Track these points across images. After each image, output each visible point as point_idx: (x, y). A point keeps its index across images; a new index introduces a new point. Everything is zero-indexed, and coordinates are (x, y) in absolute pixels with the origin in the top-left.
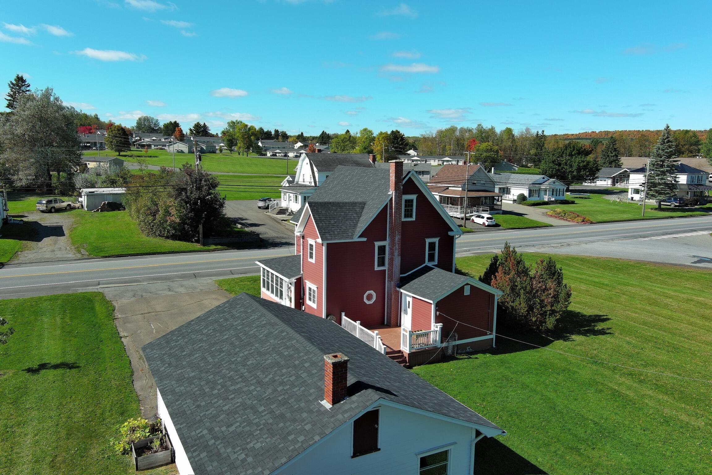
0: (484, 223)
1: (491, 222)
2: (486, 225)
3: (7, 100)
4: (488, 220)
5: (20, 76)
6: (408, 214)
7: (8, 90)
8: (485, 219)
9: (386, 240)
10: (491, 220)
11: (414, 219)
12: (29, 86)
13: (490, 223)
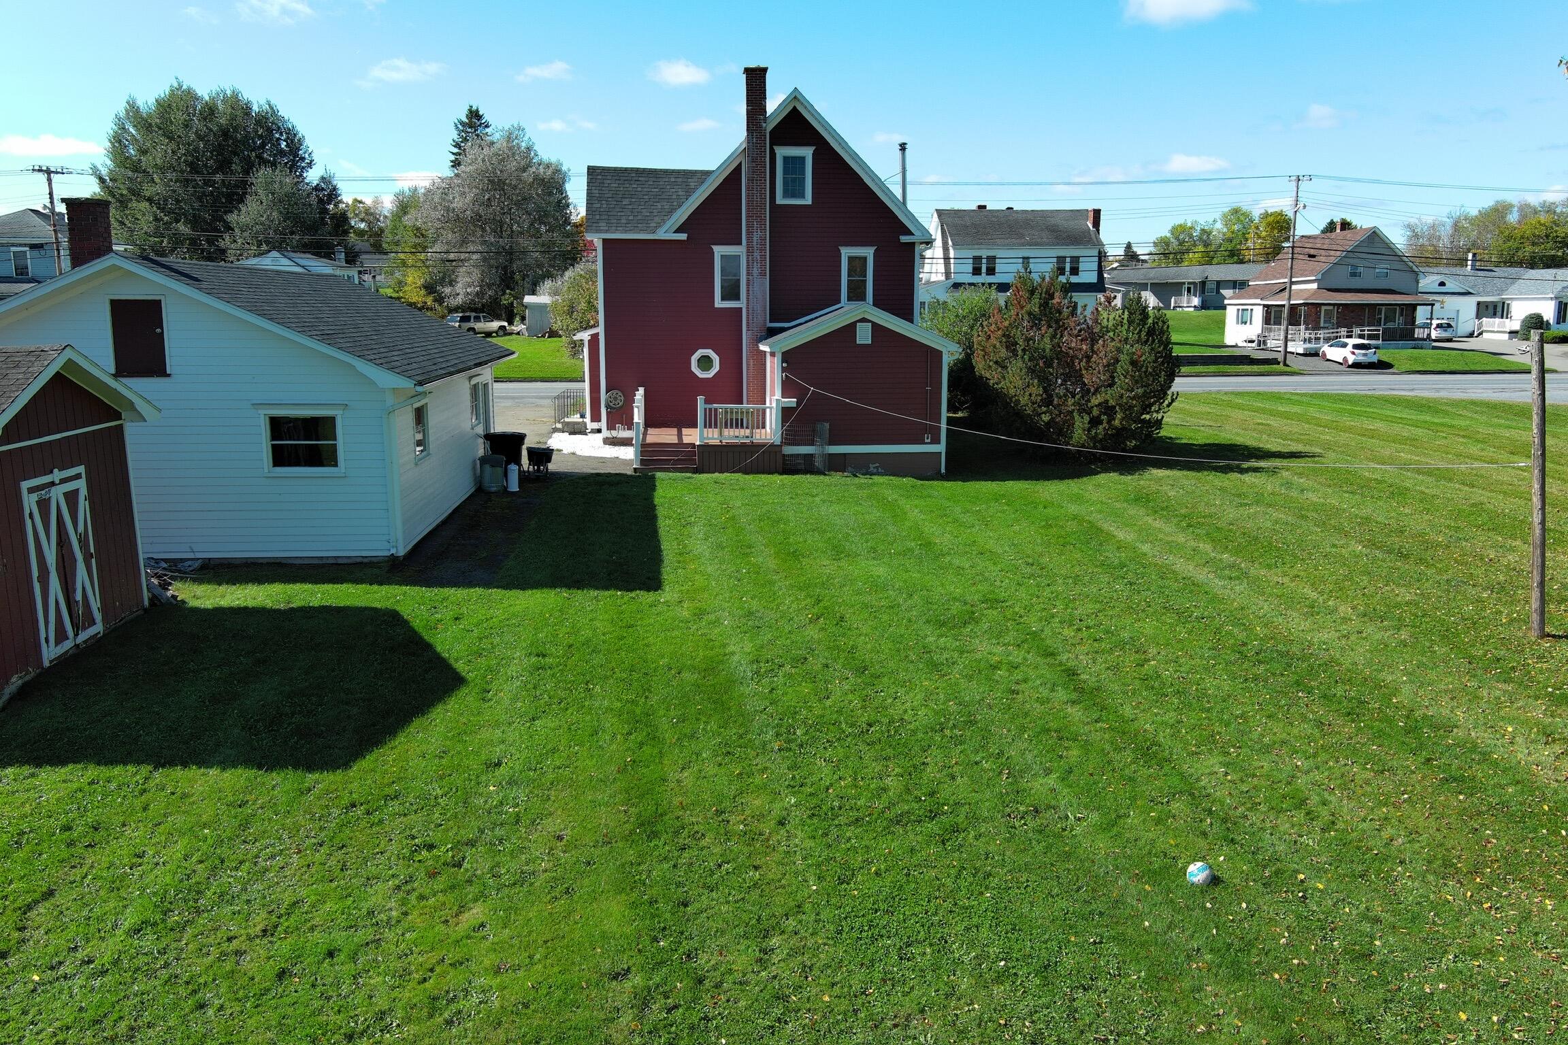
0: (1345, 359)
1: (1365, 355)
2: (1350, 363)
3: (453, 154)
4: (1356, 351)
5: (474, 108)
6: (794, 188)
7: (454, 135)
8: (1350, 348)
9: (740, 243)
10: (1363, 352)
11: (808, 200)
12: (487, 126)
13: (1361, 359)
